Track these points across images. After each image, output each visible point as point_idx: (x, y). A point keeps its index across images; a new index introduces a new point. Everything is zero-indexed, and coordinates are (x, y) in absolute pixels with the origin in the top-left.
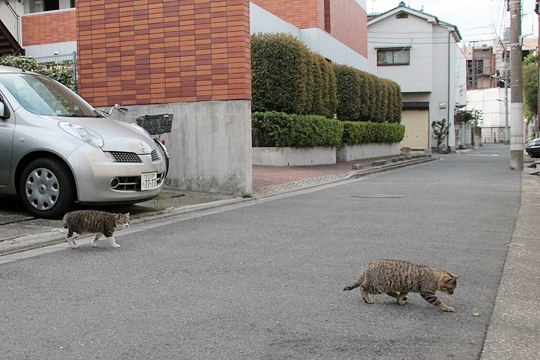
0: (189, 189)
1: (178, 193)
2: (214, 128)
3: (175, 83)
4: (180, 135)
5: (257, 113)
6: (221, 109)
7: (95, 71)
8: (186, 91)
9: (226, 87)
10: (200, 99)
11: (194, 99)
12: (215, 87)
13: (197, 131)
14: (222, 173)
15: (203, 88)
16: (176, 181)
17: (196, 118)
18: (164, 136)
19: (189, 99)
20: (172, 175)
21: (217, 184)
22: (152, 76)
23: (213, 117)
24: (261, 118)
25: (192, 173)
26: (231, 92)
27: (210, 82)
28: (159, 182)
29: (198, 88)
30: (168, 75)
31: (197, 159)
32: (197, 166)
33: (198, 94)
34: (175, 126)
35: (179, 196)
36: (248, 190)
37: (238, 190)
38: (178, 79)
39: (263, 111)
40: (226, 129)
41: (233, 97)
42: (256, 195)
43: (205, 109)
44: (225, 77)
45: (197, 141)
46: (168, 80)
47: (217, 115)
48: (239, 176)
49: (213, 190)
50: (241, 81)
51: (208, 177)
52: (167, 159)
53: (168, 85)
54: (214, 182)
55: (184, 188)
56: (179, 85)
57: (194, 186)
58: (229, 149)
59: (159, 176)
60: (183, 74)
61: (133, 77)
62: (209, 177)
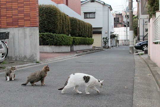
0: (16, 60)
1: (12, 61)
2: (25, 37)
3: (10, 20)
4: (12, 40)
5: (42, 33)
6: (28, 30)
8: (15, 24)
9: (29, 22)
10: (20, 26)
11: (18, 26)
12: (25, 22)
13: (19, 38)
14: (28, 53)
15: (21, 22)
16: (11, 57)
17: (18, 33)
18: (6, 40)
19: (16, 26)
20: (9, 55)
21: (27, 58)
22: (2, 18)
23: (25, 33)
24: (43, 35)
25: (17, 54)
26: (31, 24)
27: (23, 20)
28: (3, 57)
29: (19, 22)
30: (8, 17)
31: (19, 49)
32: (19, 51)
33: (19, 24)
34: (10, 36)
35: (12, 63)
36: (38, 60)
37: (34, 60)
38: (11, 19)
39: (44, 32)
40: (30, 38)
41: (32, 26)
42: (41, 62)
43: (21, 30)
44: (29, 18)
45: (19, 42)
46: (8, 19)
47: (26, 32)
48: (34, 55)
49: (25, 60)
50: (35, 20)
51: (23, 56)
52: (7, 49)
53: (8, 21)
54: (25, 57)
55: (14, 60)
56: (12, 21)
57: (18, 59)
58: (31, 45)
59: (3, 54)
60: (13, 17)
62: (24, 56)
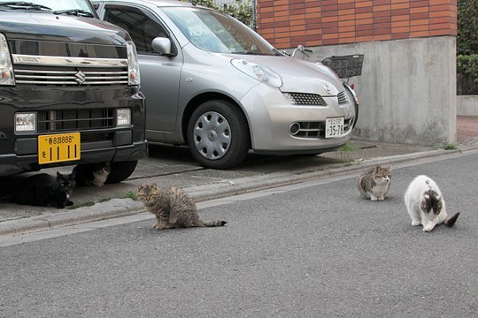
0: (381, 140)
1: (369, 144)
2: (411, 69)
3: (366, 19)
4: (371, 79)
5: (460, 56)
6: (420, 47)
7: (276, 9)
8: (380, 29)
9: (426, 21)
10: (395, 37)
11: (389, 36)
12: (413, 22)
13: (391, 73)
14: (420, 118)
15: (399, 24)
16: (367, 131)
17: (391, 59)
18: (354, 80)
19: (382, 37)
20: (361, 123)
21: (415, 134)
22: (340, 12)
23: (410, 57)
24: (466, 62)
25: (386, 122)
26: (432, 27)
27: (407, 17)
28: (346, 129)
29: (393, 25)
30: (359, 11)
31: (391, 105)
32: (392, 112)
33: (393, 31)
34: (366, 68)
35: (369, 147)
36: (452, 140)
37: (439, 141)
38: (370, 15)
39: (468, 54)
40: (426, 71)
41: (435, 33)
42: (460, 147)
43: (400, 48)
44: (426, 10)
45: (391, 85)
46: (358, 16)
47: (415, 54)
48: (440, 125)
49: (410, 141)
50: (445, 13)
51: (403, 126)
52: (357, 106)
53: (358, 22)
54: (410, 131)
55: (376, 138)
56: (371, 21)
57: (387, 136)
58: (429, 93)
59: (346, 122)
60: (375, 9)
61: (319, 15)
62: (405, 126)
